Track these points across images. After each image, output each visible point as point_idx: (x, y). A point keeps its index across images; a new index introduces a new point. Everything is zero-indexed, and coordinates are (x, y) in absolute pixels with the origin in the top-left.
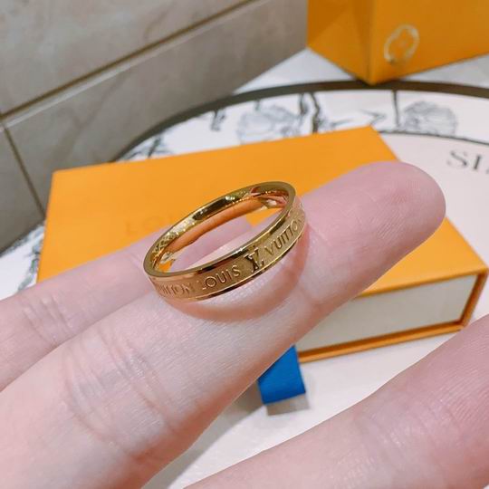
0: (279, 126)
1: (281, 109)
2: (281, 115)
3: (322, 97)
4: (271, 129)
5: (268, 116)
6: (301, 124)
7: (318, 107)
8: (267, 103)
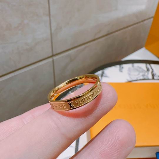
0: (141, 74)
1: (140, 68)
2: (141, 70)
3: (153, 66)
4: (139, 74)
5: (137, 70)
6: (148, 74)
7: (152, 69)
8: (136, 65)
